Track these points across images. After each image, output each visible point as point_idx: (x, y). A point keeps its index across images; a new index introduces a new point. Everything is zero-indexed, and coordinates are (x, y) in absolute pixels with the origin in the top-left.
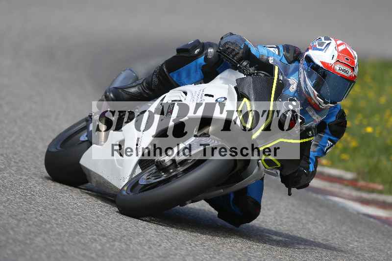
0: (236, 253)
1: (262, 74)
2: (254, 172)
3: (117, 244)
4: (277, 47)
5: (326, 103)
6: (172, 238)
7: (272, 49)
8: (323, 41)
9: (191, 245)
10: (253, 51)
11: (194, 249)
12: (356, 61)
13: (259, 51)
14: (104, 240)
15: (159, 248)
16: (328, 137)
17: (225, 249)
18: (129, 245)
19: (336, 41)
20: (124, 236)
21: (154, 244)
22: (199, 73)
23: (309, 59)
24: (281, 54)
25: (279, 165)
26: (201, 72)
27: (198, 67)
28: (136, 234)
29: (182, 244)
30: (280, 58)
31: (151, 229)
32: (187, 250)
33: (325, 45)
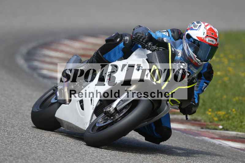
0: (94, 160)
1: (161, 49)
2: (165, 109)
3: (20, 160)
4: (167, 31)
5: (202, 61)
6: (53, 154)
7: (164, 33)
8: (196, 24)
9: (65, 157)
10: (154, 35)
11: (68, 159)
12: (217, 34)
13: (157, 35)
14: (11, 159)
15: (46, 161)
16: (204, 81)
17: (87, 157)
18: (27, 161)
19: (204, 23)
20: (24, 155)
21: (43, 159)
22: (121, 53)
23: (189, 36)
24: (171, 36)
25: (179, 103)
26: (122, 52)
27: (120, 49)
28: (31, 153)
29: (60, 157)
30: (170, 38)
31: (40, 149)
32: (64, 161)
33: (198, 26)
